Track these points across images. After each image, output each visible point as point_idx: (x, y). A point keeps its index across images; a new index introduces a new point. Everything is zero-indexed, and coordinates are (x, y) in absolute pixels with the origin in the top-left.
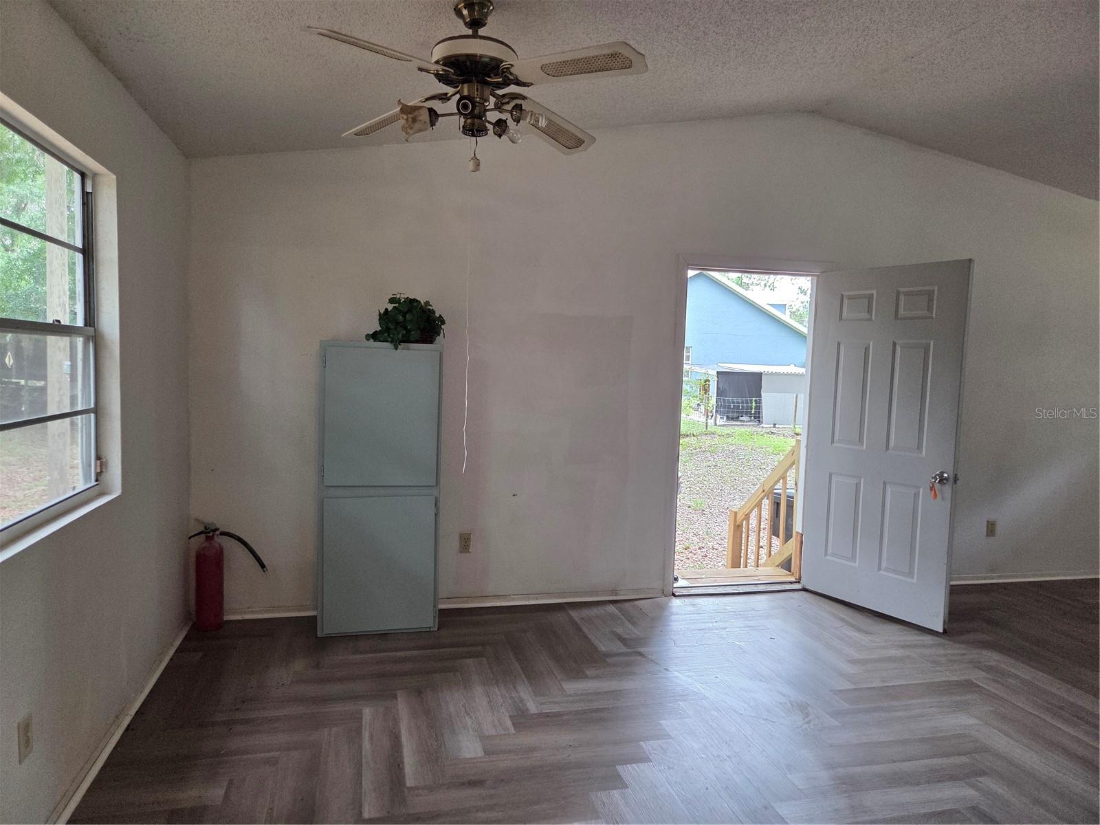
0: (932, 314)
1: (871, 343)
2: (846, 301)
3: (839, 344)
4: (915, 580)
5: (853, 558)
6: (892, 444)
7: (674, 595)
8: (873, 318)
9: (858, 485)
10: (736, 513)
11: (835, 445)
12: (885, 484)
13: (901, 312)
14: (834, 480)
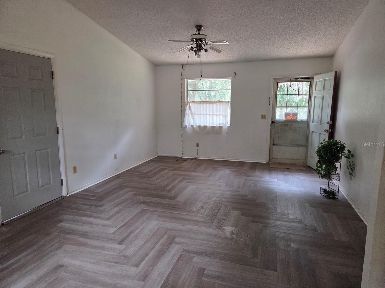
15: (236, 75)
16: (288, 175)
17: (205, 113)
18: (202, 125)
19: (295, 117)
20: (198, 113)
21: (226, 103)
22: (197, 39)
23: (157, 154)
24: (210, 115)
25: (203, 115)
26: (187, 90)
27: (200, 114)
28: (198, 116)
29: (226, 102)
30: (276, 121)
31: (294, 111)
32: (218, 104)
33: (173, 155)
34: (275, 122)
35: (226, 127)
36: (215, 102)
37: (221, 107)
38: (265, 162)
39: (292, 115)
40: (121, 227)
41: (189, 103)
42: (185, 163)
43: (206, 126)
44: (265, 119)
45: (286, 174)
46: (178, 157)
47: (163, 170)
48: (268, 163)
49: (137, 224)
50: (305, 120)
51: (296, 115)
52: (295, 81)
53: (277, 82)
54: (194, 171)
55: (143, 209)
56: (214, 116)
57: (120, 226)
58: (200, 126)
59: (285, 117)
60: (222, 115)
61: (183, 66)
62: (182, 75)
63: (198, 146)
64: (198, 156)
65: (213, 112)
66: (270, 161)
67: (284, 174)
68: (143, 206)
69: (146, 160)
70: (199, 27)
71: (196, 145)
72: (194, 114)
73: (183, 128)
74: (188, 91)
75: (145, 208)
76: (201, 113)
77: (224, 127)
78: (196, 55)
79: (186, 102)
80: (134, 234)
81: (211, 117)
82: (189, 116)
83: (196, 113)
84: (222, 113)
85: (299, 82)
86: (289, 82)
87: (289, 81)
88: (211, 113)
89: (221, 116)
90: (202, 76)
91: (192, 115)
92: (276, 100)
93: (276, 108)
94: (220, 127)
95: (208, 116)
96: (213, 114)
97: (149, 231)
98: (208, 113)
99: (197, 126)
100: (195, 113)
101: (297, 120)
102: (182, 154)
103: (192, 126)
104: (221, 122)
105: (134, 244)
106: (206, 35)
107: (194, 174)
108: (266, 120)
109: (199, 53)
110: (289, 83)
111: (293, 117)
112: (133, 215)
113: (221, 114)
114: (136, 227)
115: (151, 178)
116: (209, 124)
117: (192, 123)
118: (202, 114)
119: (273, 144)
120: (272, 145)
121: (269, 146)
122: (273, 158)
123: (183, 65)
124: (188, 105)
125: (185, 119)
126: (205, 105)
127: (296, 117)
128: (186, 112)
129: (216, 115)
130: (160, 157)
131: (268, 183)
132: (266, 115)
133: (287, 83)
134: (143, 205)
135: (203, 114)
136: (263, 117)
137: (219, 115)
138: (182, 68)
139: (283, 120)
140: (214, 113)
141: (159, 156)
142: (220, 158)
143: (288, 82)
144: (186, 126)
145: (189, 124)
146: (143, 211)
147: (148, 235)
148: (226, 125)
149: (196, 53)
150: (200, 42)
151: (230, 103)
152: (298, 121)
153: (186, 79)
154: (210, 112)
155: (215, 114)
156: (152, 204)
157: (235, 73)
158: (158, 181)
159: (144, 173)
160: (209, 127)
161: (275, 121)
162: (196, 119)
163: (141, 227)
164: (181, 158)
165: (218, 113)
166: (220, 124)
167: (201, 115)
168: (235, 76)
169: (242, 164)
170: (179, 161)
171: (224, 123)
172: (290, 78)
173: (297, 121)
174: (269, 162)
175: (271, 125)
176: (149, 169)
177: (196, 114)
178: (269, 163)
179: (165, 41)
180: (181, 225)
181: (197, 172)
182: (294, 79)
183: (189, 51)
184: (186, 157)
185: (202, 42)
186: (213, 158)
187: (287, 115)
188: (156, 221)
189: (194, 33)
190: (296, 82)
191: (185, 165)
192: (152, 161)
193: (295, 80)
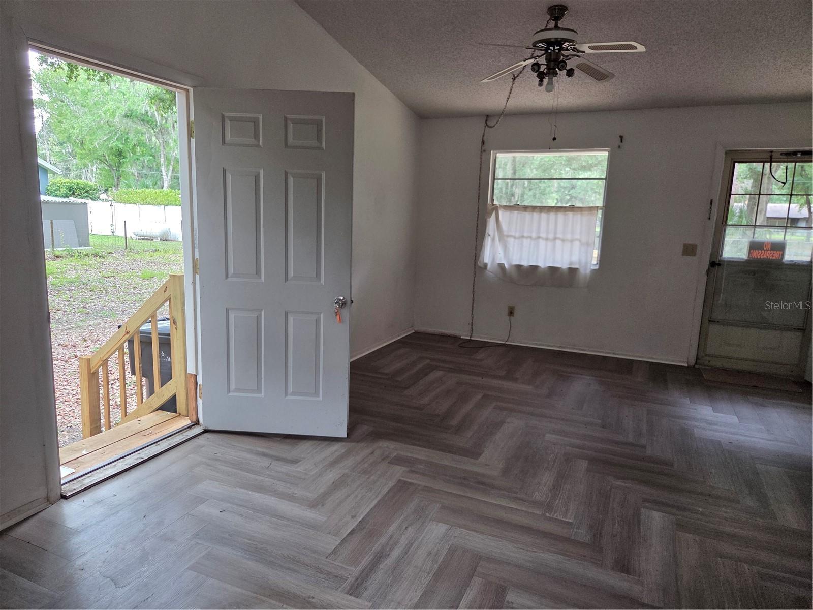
0: (321, 144)
1: (261, 172)
2: (228, 124)
3: (224, 171)
4: (321, 398)
5: (258, 390)
6: (291, 274)
7: (64, 497)
8: (261, 143)
9: (258, 319)
10: (89, 361)
11: (229, 279)
12: (286, 314)
13: (291, 140)
14: (232, 316)
15: (622, 141)
16: (762, 405)
17: (534, 235)
18: (525, 263)
19: (778, 252)
20: (517, 235)
21: (591, 211)
22: (549, 43)
23: (412, 327)
24: (547, 239)
25: (529, 240)
26: (494, 179)
27: (523, 237)
28: (517, 241)
29: (591, 209)
30: (724, 261)
31: (776, 236)
32: (570, 214)
33: (449, 332)
34: (719, 265)
35: (588, 272)
36: (562, 209)
37: (577, 222)
38: (687, 365)
39: (769, 247)
40: (351, 533)
41: (496, 209)
42: (481, 355)
43: (536, 268)
44: (695, 255)
45: (756, 404)
46: (462, 337)
47: (432, 368)
48: (694, 366)
49: (392, 529)
50: (805, 263)
51: (780, 247)
52: (786, 160)
53: (733, 163)
54: (509, 377)
55: (400, 481)
56: (558, 243)
57: (349, 531)
58: (519, 267)
59: (750, 253)
60: (580, 241)
61: (486, 120)
62: (483, 142)
63: (511, 313)
64: (510, 339)
65: (555, 233)
66: (698, 361)
67: (752, 403)
68: (399, 472)
69: (388, 341)
70: (557, 13)
71: (506, 311)
72: (508, 236)
73: (478, 268)
74: (496, 181)
75: (405, 479)
76: (526, 235)
77: (582, 271)
78: (540, 84)
79: (490, 208)
80: (388, 562)
81: (550, 244)
82: (493, 240)
83: (513, 234)
84: (578, 237)
85: (796, 162)
86: (767, 162)
87: (769, 160)
88: (551, 236)
89: (577, 244)
90: (554, 139)
91: (502, 237)
92: (726, 209)
93: (725, 229)
94: (573, 271)
95: (542, 243)
96: (555, 239)
97: (428, 555)
98: (543, 235)
99: (511, 266)
100: (510, 234)
101: (784, 261)
102: (472, 331)
103: (501, 266)
104: (575, 258)
105: (392, 601)
106: (575, 32)
107: (507, 384)
108: (694, 258)
109: (550, 79)
110: (767, 165)
111: (772, 251)
112: (378, 499)
113: (577, 240)
114: (391, 537)
115: (406, 388)
116: (543, 262)
117: (501, 259)
118: (527, 238)
119: (708, 319)
120: (707, 321)
121: (698, 325)
122: (706, 355)
123: (488, 116)
124: (494, 215)
125: (484, 248)
126: (536, 215)
127: (781, 252)
128: (487, 231)
129: (563, 241)
130: (417, 335)
131: (716, 427)
132: (696, 246)
133: (762, 164)
134: (399, 467)
135: (530, 237)
136: (689, 250)
137: (572, 241)
138: (486, 123)
139: (742, 260)
140: (559, 236)
141: (416, 333)
142: (567, 348)
143: (764, 162)
144: (486, 265)
145: (494, 259)
146: (402, 487)
147: (428, 571)
148: (589, 265)
149: (541, 81)
150: (557, 50)
151: (600, 212)
152: (786, 263)
153: (492, 152)
154: (548, 232)
155: (559, 239)
156: (422, 467)
157: (621, 137)
158: (426, 400)
159: (387, 374)
160: (544, 268)
161: (719, 261)
162: (511, 249)
163: (403, 541)
164: (470, 339)
165: (569, 237)
166: (571, 263)
167: (525, 240)
168: (620, 144)
169: (625, 367)
170: (466, 348)
171: (583, 260)
172: (771, 152)
173: (783, 264)
174: (696, 363)
175: (708, 272)
176: (398, 365)
177: (511, 236)
178: (697, 366)
179: (459, 53)
180: (515, 547)
181: (515, 380)
182: (781, 154)
183: (514, 79)
184: (481, 338)
185: (562, 49)
186: (548, 346)
187: (754, 246)
188: (440, 524)
189: (543, 28)
190: (787, 162)
191: (481, 360)
192: (402, 343)
193: (784, 157)
